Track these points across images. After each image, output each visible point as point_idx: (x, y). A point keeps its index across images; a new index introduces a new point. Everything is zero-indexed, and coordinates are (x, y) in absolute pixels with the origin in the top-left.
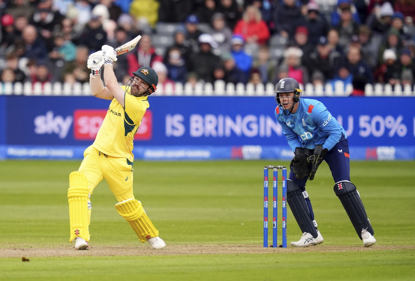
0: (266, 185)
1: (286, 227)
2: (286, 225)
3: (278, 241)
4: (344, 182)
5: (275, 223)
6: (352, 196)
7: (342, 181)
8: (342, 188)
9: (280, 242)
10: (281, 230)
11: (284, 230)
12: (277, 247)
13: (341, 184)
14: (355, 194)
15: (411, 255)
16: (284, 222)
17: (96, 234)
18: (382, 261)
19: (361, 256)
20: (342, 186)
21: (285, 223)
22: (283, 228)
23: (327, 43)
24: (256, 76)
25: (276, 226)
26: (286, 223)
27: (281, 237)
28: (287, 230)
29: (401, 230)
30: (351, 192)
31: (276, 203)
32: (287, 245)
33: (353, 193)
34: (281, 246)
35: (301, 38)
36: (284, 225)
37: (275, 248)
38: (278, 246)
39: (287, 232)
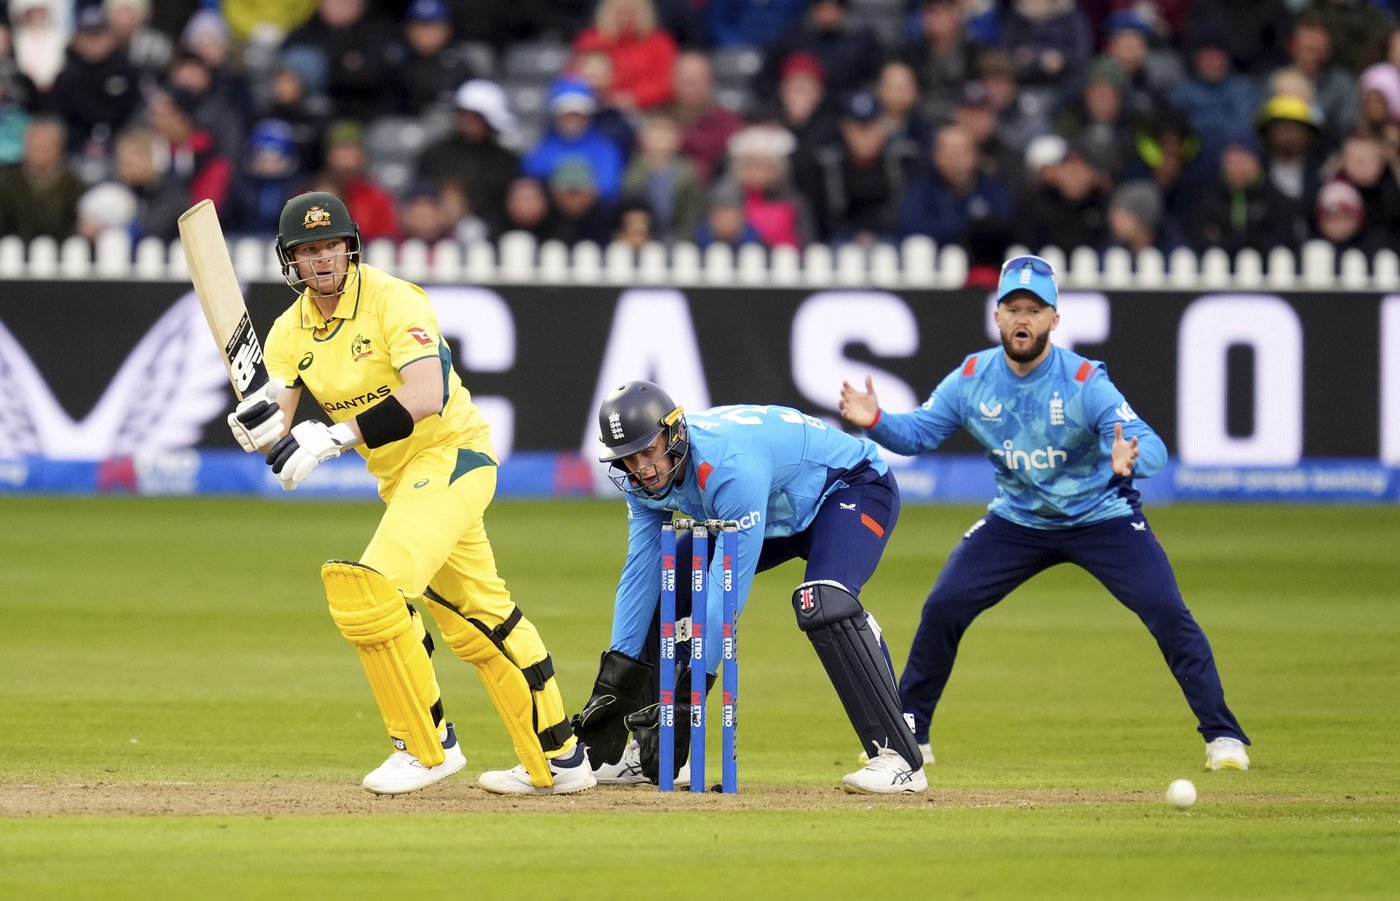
0: (668, 585)
1: (734, 724)
2: (734, 719)
3: (707, 770)
4: (819, 585)
5: (700, 712)
6: (846, 632)
7: (817, 582)
8: (812, 605)
9: (713, 774)
10: (719, 733)
11: (728, 735)
12: (703, 791)
13: (811, 590)
14: (857, 629)
15: (1157, 824)
16: (727, 707)
17: (100, 741)
18: (1060, 841)
19: (988, 825)
20: (811, 597)
21: (731, 712)
22: (725, 727)
23: (878, 109)
24: (637, 221)
25: (702, 720)
26: (734, 710)
27: (720, 757)
28: (738, 733)
29: (1126, 738)
30: (840, 620)
31: (700, 644)
32: (739, 786)
33: (848, 623)
34: (718, 789)
35: (801, 94)
36: (729, 717)
37: (699, 796)
38: (709, 784)
39: (738, 741)
